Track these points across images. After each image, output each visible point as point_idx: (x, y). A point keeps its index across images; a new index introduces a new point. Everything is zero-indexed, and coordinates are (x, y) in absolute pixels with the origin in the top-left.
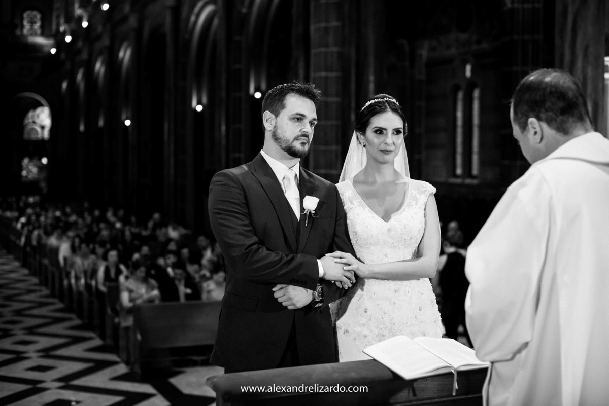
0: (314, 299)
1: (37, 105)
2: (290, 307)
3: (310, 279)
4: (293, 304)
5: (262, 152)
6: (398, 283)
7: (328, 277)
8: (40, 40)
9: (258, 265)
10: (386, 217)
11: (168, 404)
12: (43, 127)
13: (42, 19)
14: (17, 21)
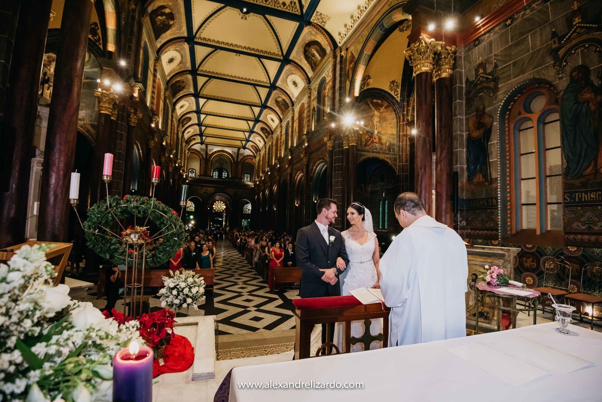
1: (248, 203)
5: (315, 221)
8: (249, 183)
11: (283, 302)
12: (249, 210)
13: (250, 177)
14: (243, 177)
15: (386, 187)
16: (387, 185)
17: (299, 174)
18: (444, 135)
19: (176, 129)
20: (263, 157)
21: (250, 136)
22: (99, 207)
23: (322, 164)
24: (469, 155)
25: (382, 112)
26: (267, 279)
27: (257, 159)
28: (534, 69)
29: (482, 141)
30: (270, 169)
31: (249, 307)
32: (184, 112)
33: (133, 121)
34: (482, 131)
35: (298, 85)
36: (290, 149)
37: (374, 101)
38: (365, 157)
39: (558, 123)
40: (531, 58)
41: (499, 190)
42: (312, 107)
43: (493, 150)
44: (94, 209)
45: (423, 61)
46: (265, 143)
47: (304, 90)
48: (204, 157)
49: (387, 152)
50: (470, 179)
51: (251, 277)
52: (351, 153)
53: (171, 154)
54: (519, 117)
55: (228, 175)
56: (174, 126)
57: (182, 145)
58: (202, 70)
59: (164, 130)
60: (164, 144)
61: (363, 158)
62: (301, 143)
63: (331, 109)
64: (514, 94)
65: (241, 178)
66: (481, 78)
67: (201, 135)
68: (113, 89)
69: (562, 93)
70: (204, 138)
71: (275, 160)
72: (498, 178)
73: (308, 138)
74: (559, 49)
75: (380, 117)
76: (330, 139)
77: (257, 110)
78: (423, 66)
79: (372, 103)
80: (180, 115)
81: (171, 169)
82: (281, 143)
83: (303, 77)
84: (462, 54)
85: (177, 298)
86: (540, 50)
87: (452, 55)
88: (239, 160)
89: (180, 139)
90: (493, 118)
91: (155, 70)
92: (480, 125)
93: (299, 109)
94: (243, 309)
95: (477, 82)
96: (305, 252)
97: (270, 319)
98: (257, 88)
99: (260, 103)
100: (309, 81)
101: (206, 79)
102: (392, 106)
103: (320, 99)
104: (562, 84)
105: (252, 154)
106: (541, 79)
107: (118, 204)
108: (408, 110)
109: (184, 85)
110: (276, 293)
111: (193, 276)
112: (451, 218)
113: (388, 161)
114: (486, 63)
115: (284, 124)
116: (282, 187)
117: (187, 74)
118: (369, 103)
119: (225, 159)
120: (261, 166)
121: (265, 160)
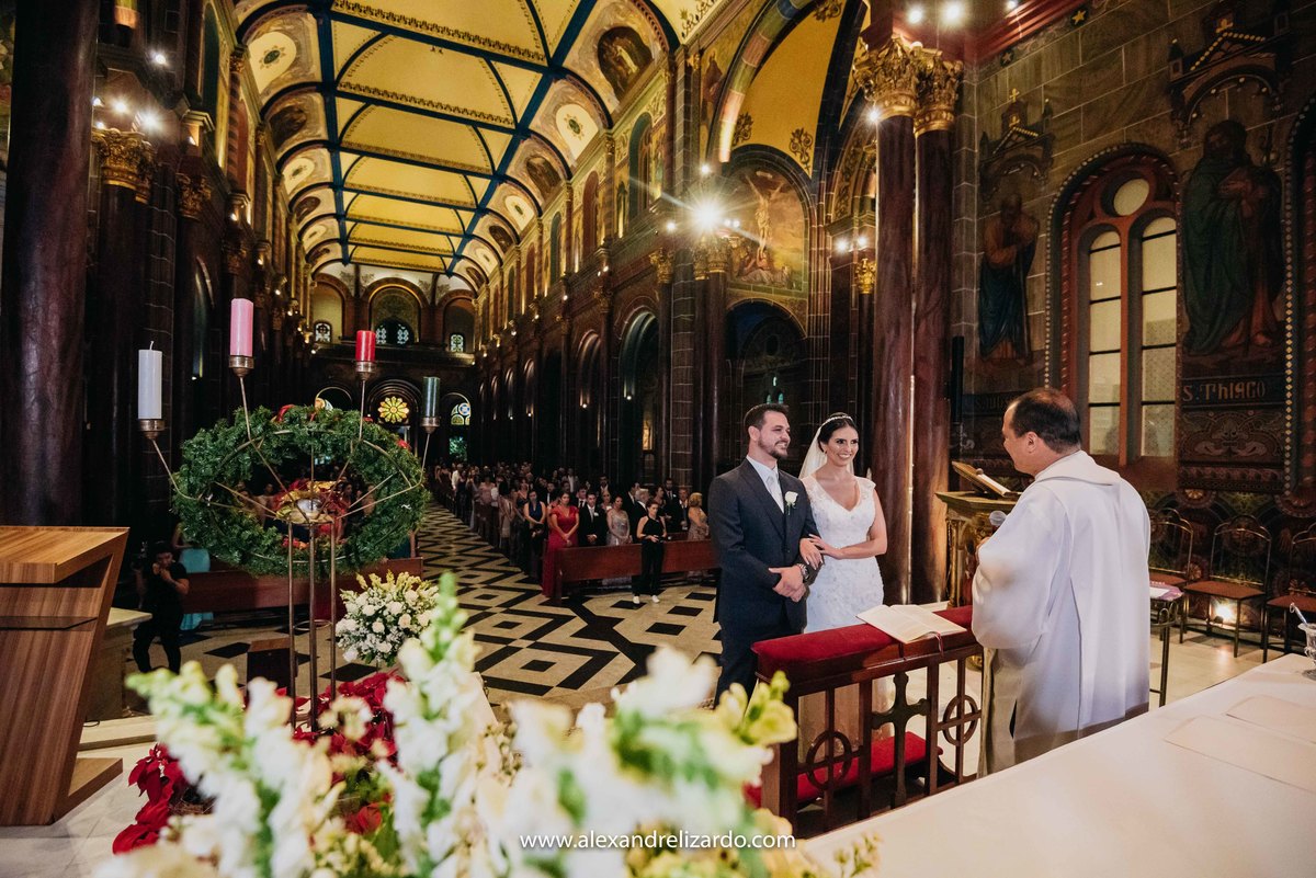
1: (461, 401)
8: (463, 356)
10: (849, 509)
11: (586, 624)
12: (465, 417)
13: (464, 341)
14: (447, 342)
15: (780, 365)
16: (783, 362)
17: (588, 336)
18: (935, 258)
19: (284, 226)
20: (496, 295)
21: (462, 246)
22: (215, 438)
23: (642, 315)
24: (983, 300)
25: (776, 201)
26: (540, 572)
27: (482, 299)
28: (1130, 122)
29: (1014, 270)
30: (515, 323)
31: (513, 640)
32: (302, 183)
33: (190, 205)
34: (1013, 250)
35: (582, 130)
36: (565, 279)
37: (759, 173)
38: (740, 300)
39: (1173, 238)
40: (1124, 100)
41: (1047, 375)
42: (617, 184)
43: (1036, 291)
44: (199, 443)
45: (896, 92)
46: (501, 262)
47: (595, 142)
48: (353, 293)
49: (786, 289)
50: (984, 351)
51: (501, 571)
52: (713, 291)
53: (275, 287)
54: (1089, 224)
55: (411, 335)
56: (280, 220)
57: (297, 266)
58: (348, 84)
59: (259, 226)
60: (261, 262)
61: (735, 302)
62: (590, 264)
63: (664, 190)
64: (1085, 173)
65: (445, 345)
66: (1015, 137)
67: (344, 240)
68: (136, 123)
69: (1186, 178)
70: (351, 248)
71: (527, 304)
72: (1046, 350)
73: (609, 254)
74: (1182, 83)
75: (770, 211)
76: (664, 259)
77: (481, 185)
78: (896, 103)
79: (754, 178)
80: (292, 192)
81: (277, 324)
82: (540, 263)
83: (594, 111)
84: (975, 80)
85: (384, 638)
86: (1144, 82)
87: (954, 80)
88: (437, 302)
89: (294, 249)
90: (1039, 223)
91: (234, 79)
92: (1009, 237)
93: (583, 186)
94: (501, 646)
95: (1005, 144)
96: (735, 531)
97: (570, 664)
98: (484, 132)
99: (490, 168)
100: (608, 121)
101: (358, 105)
102: (795, 186)
103: (638, 165)
104: (1187, 158)
105: (469, 289)
106: (1144, 145)
107: (267, 428)
108: (828, 198)
109: (304, 118)
110: (564, 605)
111: (415, 586)
112: (945, 434)
113: (787, 308)
114: (1026, 105)
115: (548, 220)
116: (548, 365)
117: (311, 91)
118: (747, 177)
119: (403, 300)
120: (491, 318)
121: (502, 301)
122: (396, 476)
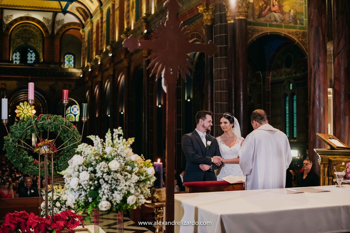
0: (210, 168)
2: (204, 170)
3: (209, 163)
4: (205, 169)
5: (196, 129)
6: (234, 164)
7: (214, 162)
9: (196, 158)
10: (230, 147)
12: (75, 115)
13: (74, 59)
14: (62, 61)
15: (294, 75)
16: (295, 73)
27: (87, 29)
30: (111, 47)
36: (145, 18)
38: (260, 33)
46: (101, 4)
49: (292, 24)
52: (238, 30)
55: (37, 56)
61: (257, 35)
65: (60, 62)
71: (120, 34)
76: (207, 9)
82: (128, 6)
88: (55, 32)
105: (77, 21)
113: (294, 37)
119: (32, 31)
120: (94, 42)
121: (102, 31)
122: (73, 138)
